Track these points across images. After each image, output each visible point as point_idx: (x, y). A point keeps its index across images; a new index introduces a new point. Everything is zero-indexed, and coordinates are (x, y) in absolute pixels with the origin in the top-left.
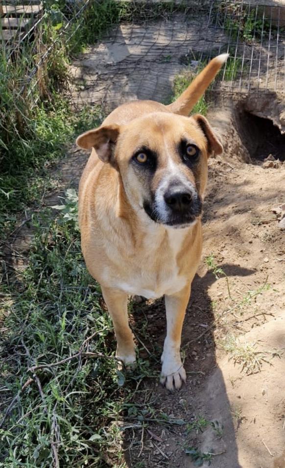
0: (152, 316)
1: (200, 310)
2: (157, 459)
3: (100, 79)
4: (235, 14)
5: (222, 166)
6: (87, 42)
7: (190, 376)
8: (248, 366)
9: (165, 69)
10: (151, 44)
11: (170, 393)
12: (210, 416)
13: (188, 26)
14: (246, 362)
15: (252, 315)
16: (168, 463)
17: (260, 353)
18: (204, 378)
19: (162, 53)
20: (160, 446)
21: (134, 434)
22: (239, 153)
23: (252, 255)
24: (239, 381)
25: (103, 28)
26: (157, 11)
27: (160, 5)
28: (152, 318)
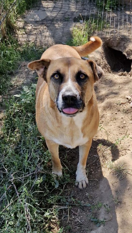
2: (76, 224)
7: (90, 182)
11: (81, 190)
16: (82, 226)
17: (126, 169)
18: (97, 183)
20: (78, 217)
21: (64, 211)
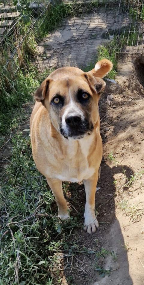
0: (81, 191)
1: (109, 186)
2: (80, 274)
3: (55, 52)
4: (135, 5)
5: (126, 98)
6: (48, 30)
7: (101, 225)
8: (133, 217)
9: (92, 42)
10: (86, 28)
11: (89, 235)
12: (111, 248)
13: (107, 15)
14: (132, 215)
15: (139, 187)
16: (87, 276)
17: (141, 209)
18: (109, 226)
19: (92, 33)
20: (82, 266)
21: (68, 260)
22: (137, 89)
23: (140, 151)
24: (128, 227)
25: (58, 21)
26: (89, 8)
27: (91, 4)
28: (81, 192)
